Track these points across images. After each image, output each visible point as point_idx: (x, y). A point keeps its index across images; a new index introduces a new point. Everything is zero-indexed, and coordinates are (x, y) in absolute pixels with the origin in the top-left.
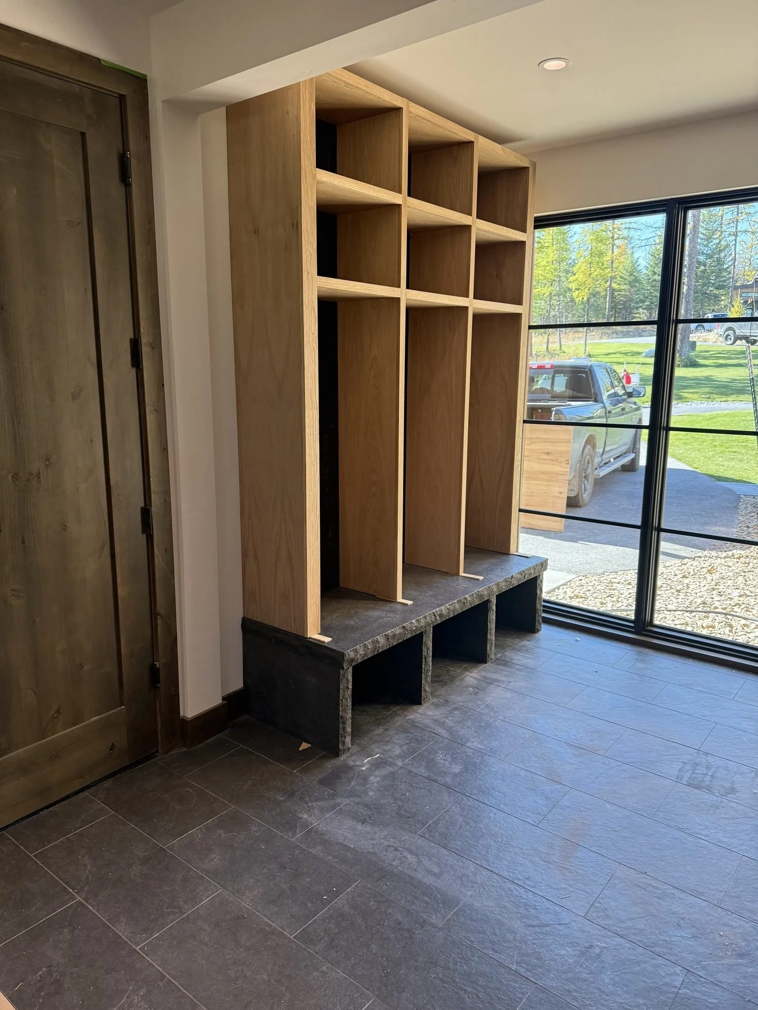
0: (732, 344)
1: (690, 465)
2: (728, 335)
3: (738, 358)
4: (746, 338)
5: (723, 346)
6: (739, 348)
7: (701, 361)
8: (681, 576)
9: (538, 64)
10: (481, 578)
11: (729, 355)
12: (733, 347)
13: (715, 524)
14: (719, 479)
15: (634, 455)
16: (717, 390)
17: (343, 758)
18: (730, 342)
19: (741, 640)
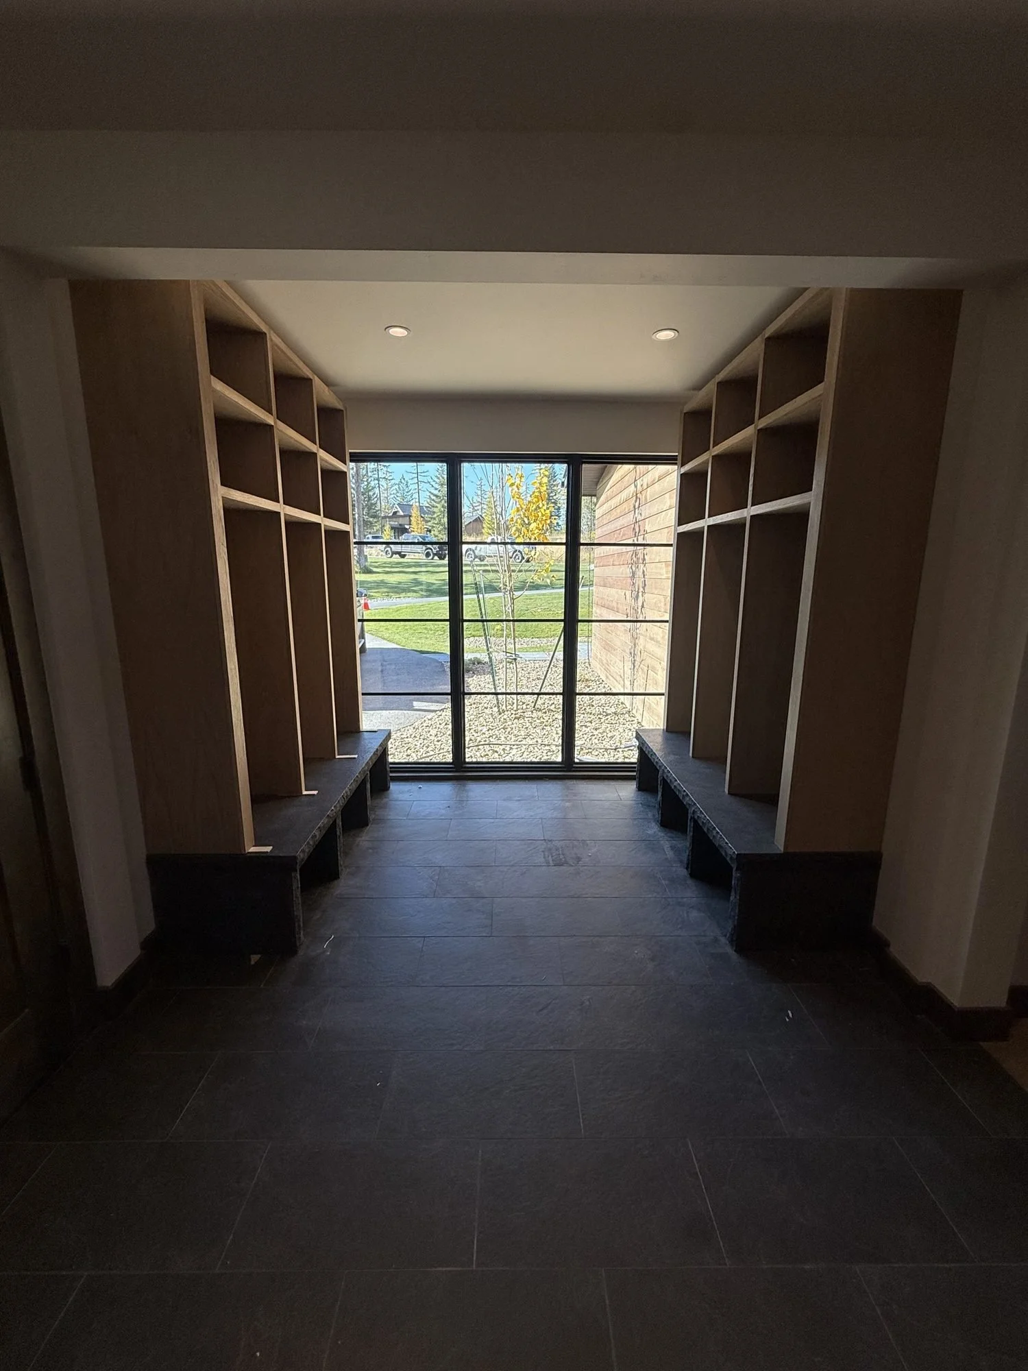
0: (391, 557)
1: (399, 645)
2: (387, 551)
3: (397, 567)
4: (399, 553)
5: (384, 558)
6: (396, 560)
7: (375, 570)
8: (444, 724)
9: (387, 326)
10: (356, 756)
11: (393, 565)
12: (391, 560)
13: (439, 684)
14: (422, 652)
15: (363, 640)
16: (391, 590)
17: (301, 953)
18: (389, 556)
19: (508, 759)
